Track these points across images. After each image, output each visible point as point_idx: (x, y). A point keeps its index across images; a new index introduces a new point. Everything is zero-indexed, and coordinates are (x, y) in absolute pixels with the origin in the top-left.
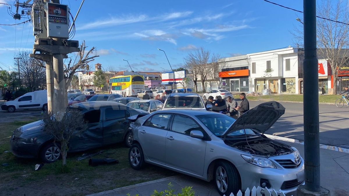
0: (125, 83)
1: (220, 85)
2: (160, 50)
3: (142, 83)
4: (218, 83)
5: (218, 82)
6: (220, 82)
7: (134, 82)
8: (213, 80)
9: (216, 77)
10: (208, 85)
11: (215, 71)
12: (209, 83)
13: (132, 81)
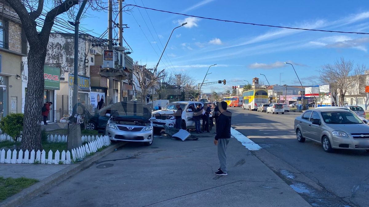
0: (251, 96)
1: (367, 102)
2: (287, 63)
3: (266, 97)
4: (364, 100)
5: (365, 98)
6: (367, 97)
7: (257, 96)
8: (358, 96)
9: (362, 92)
10: (354, 101)
11: (360, 85)
12: (354, 99)
13: (255, 95)
